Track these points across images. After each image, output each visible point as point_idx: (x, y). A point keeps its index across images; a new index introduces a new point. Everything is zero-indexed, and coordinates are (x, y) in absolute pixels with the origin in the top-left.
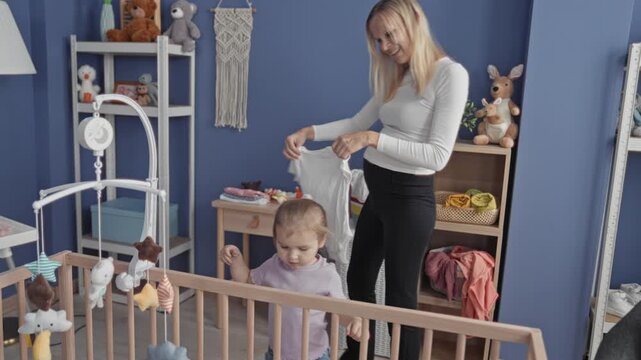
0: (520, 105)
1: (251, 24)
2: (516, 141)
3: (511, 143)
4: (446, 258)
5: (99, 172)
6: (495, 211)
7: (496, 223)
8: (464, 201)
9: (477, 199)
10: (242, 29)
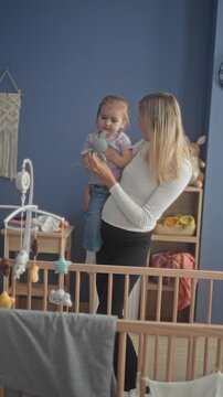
0: (205, 161)
1: (19, 105)
2: (204, 182)
3: (201, 184)
4: (165, 259)
5: (23, 202)
6: (194, 227)
7: (195, 235)
8: (175, 221)
9: (183, 220)
10: (12, 108)
